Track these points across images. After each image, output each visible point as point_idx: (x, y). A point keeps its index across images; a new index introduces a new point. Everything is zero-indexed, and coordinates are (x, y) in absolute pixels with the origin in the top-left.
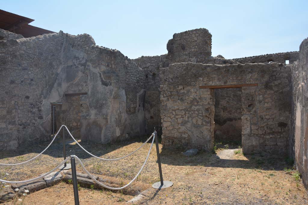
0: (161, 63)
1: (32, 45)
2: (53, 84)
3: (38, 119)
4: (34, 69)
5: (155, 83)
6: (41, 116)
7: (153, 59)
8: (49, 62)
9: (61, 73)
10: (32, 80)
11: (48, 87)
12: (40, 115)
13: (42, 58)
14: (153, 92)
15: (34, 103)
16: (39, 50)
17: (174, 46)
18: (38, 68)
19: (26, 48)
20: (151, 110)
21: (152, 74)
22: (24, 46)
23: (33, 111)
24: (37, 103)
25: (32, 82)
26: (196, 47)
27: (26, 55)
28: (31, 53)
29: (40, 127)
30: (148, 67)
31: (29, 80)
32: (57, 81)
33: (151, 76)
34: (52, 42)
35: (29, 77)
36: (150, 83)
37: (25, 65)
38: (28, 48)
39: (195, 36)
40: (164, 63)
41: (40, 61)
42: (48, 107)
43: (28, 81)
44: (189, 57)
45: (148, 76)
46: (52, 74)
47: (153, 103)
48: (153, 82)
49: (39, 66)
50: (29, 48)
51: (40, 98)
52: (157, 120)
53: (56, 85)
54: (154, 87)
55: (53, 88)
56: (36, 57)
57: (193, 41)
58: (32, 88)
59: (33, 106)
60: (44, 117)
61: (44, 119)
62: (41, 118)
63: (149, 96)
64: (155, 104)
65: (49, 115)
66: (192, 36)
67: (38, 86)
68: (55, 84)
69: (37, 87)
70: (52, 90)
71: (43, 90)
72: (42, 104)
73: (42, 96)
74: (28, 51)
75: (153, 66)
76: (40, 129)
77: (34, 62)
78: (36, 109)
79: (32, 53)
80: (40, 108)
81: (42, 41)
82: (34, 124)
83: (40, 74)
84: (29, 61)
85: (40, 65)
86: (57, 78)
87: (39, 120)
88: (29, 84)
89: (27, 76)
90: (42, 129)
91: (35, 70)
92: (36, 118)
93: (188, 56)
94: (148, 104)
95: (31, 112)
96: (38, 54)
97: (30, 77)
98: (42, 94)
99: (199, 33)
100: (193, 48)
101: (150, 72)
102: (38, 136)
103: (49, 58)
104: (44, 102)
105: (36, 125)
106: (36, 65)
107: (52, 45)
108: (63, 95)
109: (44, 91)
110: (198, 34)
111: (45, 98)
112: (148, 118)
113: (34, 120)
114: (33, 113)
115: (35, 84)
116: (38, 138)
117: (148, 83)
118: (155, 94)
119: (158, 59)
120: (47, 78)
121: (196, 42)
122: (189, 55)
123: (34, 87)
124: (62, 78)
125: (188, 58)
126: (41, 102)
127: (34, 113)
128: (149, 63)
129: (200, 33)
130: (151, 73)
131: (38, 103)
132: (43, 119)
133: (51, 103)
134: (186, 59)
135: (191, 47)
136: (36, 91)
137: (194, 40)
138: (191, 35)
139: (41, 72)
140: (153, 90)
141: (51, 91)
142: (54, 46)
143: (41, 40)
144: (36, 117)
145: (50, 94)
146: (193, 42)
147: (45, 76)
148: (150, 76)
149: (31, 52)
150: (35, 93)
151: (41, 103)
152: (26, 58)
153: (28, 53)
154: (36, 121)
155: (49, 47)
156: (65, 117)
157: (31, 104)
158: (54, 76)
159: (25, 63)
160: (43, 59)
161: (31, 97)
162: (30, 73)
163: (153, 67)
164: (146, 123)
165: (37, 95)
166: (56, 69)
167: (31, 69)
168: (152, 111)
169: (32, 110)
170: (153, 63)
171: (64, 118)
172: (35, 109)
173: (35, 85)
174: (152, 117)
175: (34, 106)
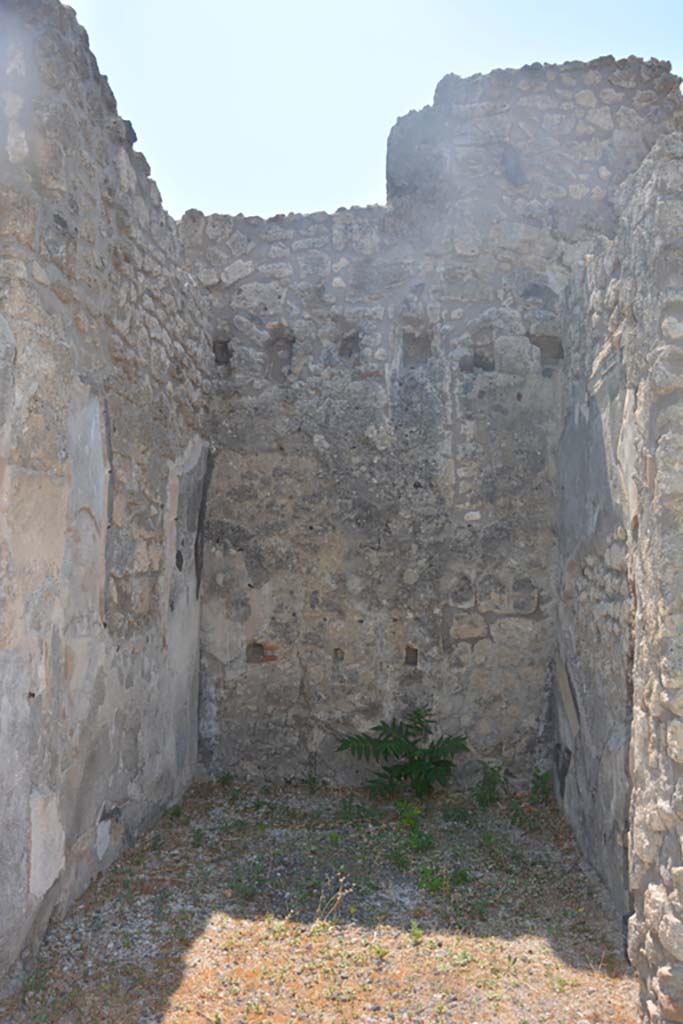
0: (343, 262)
5: (289, 400)
7: (277, 230)
14: (275, 460)
17: (446, 154)
20: (252, 595)
21: (266, 334)
26: (604, 172)
30: (235, 288)
33: (258, 348)
36: (249, 400)
39: (601, 104)
40: (368, 260)
44: (556, 238)
45: (231, 345)
47: (274, 540)
48: (272, 392)
52: (305, 669)
54: (281, 429)
57: (581, 129)
63: (242, 494)
64: (289, 555)
66: (573, 100)
75: (273, 278)
93: (547, 230)
94: (233, 551)
99: (624, 84)
100: (582, 176)
101: (253, 318)
110: (619, 89)
112: (226, 659)
117: (235, 401)
118: (289, 481)
119: (317, 235)
121: (605, 143)
122: (555, 226)
125: (549, 240)
128: (245, 257)
129: (632, 84)
130: (261, 325)
134: (530, 243)
135: (569, 169)
137: (589, 124)
138: (569, 95)
140: (275, 445)
146: (587, 137)
148: (251, 351)
163: (273, 285)
164: (212, 689)
168: (263, 599)
170: (276, 260)
174: (257, 651)
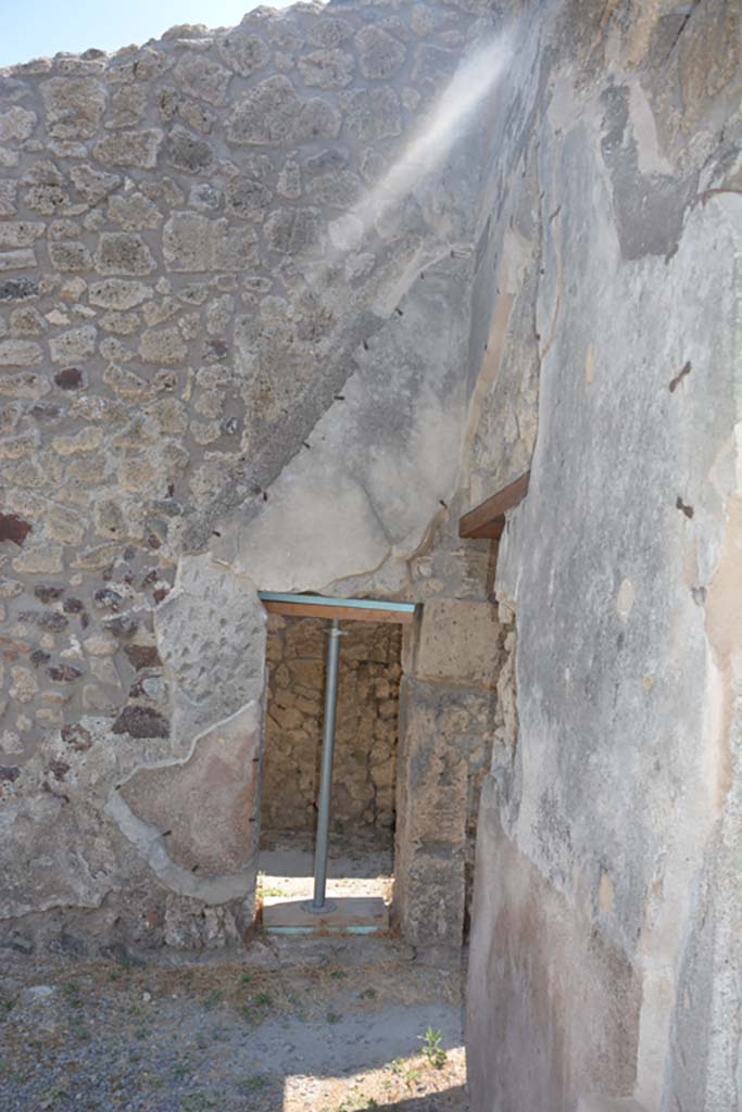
1: (99, 95)
2: (310, 415)
3: (117, 729)
4: (93, 287)
6: (151, 713)
8: (270, 225)
9: (412, 314)
10: (70, 379)
11: (245, 444)
12: (131, 702)
13: (197, 188)
15: (75, 581)
16: (168, 126)
18: (149, 281)
19: (41, 119)
22: (18, 109)
23: (67, 653)
24: (111, 585)
25: (71, 393)
27: (29, 179)
28: (78, 160)
29: (117, 809)
31: (45, 382)
32: (352, 388)
34: (318, 55)
35: (47, 353)
37: (12, 255)
38: (52, 117)
41: (167, 217)
42: (228, 631)
43: (22, 391)
46: (313, 332)
49: (159, 257)
50: (65, 121)
51: (154, 544)
53: (334, 425)
55: (303, 457)
56: (129, 184)
58: (63, 446)
59: (59, 606)
60: (177, 717)
61: (173, 738)
62: (142, 723)
65: (232, 705)
67: (136, 432)
68: (327, 415)
69: (125, 444)
70: (288, 475)
71: (187, 469)
72: (160, 595)
73: (173, 522)
74: (51, 145)
76: (114, 824)
77: (108, 224)
78: (99, 643)
79: (91, 157)
80: (142, 639)
81: (209, 48)
82: (60, 770)
83: (162, 325)
84: (58, 223)
85: (168, 255)
86: (355, 366)
87: (111, 746)
88: (37, 412)
89: (28, 344)
90: (134, 831)
91: (113, 294)
92: (85, 722)
95: (39, 657)
96: (152, 162)
97: (55, 357)
98: (172, 511)
102: (82, 889)
103: (281, 187)
104: (193, 577)
105: (72, 780)
106: (124, 254)
107: (316, 77)
108: (436, 525)
109: (202, 485)
111: (194, 542)
113: (65, 734)
114: (55, 674)
115: (97, 414)
116: (88, 912)
120: (244, 358)
123: (93, 440)
124: (418, 367)
126: (152, 582)
127: (68, 674)
131: (122, 590)
132: (165, 734)
133: (268, 602)
136: (112, 480)
139: (180, 312)
141: (274, 474)
142: (336, 88)
143: (196, 50)
144: (94, 710)
145: (254, 512)
147: (221, 348)
149: (81, 150)
150: (101, 495)
151: (158, 586)
152: (29, 197)
153: (54, 159)
154: (81, 748)
155: (284, 92)
156: (440, 746)
157: (47, 594)
158: (325, 344)
159: (13, 240)
160: (203, 197)
161: (43, 534)
162: (55, 317)
165: (112, 511)
166: (357, 281)
167: (75, 286)
169: (47, 642)
171: (431, 751)
172: (81, 640)
173: (96, 422)
175: (74, 606)
